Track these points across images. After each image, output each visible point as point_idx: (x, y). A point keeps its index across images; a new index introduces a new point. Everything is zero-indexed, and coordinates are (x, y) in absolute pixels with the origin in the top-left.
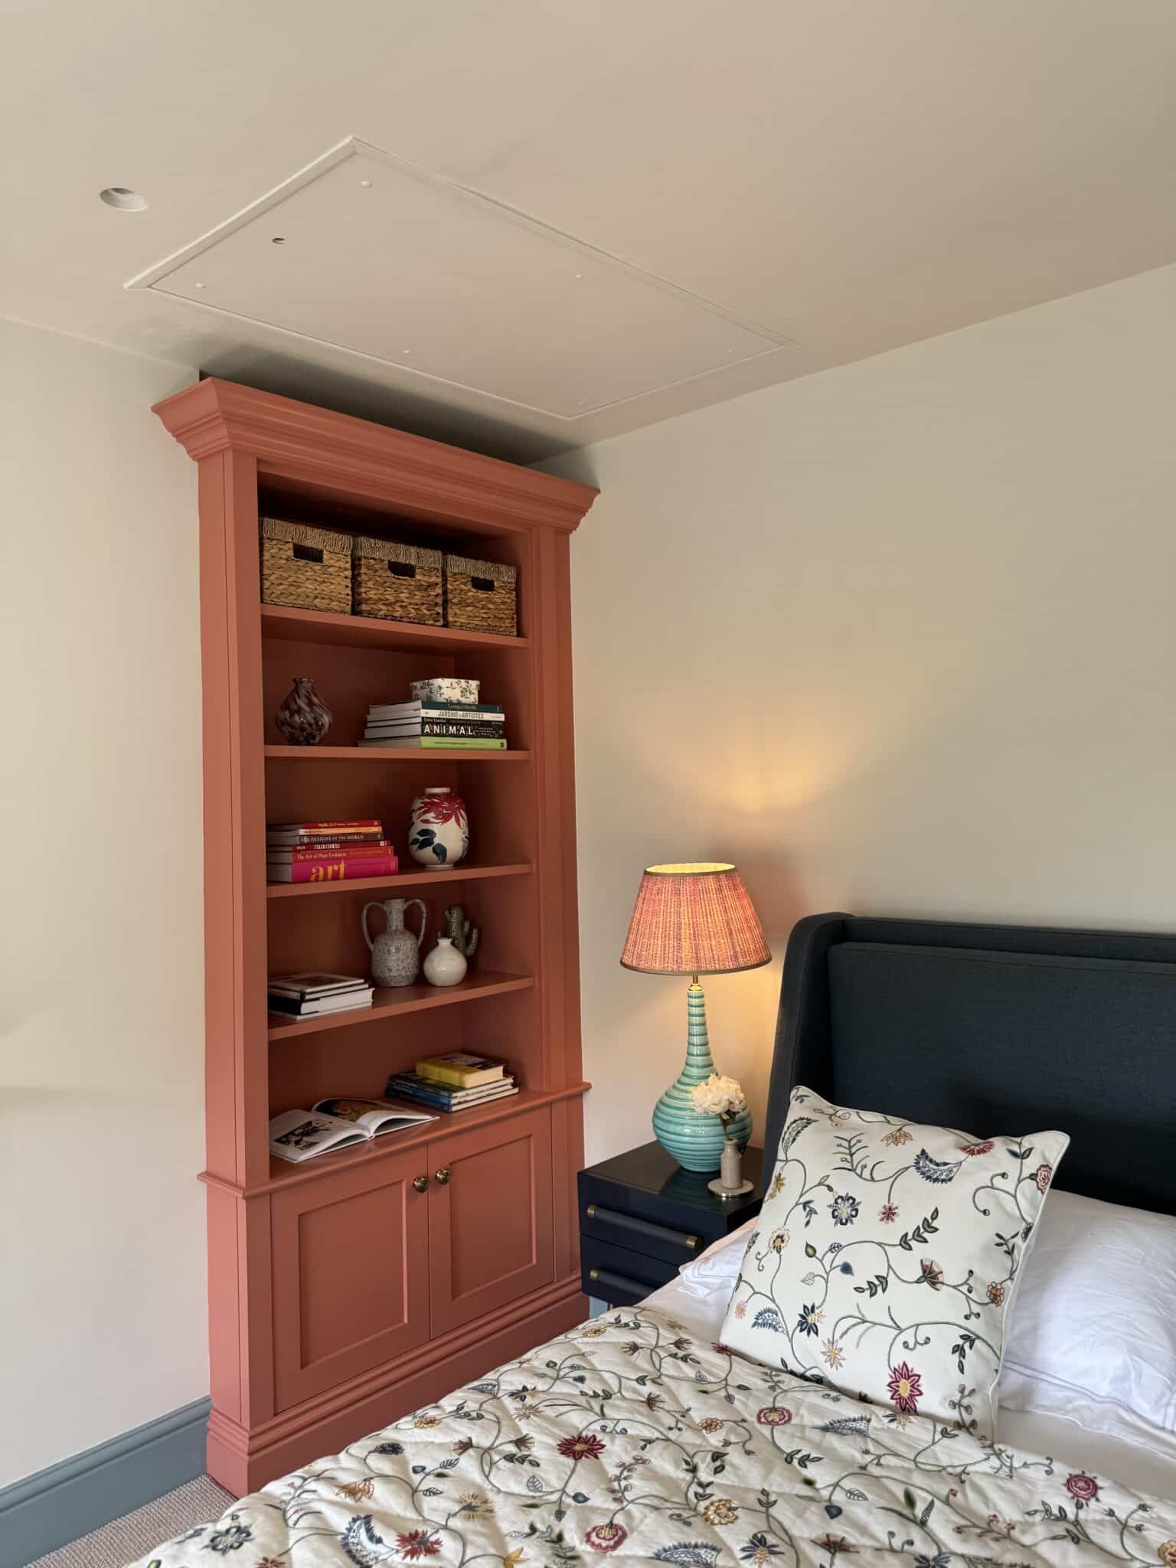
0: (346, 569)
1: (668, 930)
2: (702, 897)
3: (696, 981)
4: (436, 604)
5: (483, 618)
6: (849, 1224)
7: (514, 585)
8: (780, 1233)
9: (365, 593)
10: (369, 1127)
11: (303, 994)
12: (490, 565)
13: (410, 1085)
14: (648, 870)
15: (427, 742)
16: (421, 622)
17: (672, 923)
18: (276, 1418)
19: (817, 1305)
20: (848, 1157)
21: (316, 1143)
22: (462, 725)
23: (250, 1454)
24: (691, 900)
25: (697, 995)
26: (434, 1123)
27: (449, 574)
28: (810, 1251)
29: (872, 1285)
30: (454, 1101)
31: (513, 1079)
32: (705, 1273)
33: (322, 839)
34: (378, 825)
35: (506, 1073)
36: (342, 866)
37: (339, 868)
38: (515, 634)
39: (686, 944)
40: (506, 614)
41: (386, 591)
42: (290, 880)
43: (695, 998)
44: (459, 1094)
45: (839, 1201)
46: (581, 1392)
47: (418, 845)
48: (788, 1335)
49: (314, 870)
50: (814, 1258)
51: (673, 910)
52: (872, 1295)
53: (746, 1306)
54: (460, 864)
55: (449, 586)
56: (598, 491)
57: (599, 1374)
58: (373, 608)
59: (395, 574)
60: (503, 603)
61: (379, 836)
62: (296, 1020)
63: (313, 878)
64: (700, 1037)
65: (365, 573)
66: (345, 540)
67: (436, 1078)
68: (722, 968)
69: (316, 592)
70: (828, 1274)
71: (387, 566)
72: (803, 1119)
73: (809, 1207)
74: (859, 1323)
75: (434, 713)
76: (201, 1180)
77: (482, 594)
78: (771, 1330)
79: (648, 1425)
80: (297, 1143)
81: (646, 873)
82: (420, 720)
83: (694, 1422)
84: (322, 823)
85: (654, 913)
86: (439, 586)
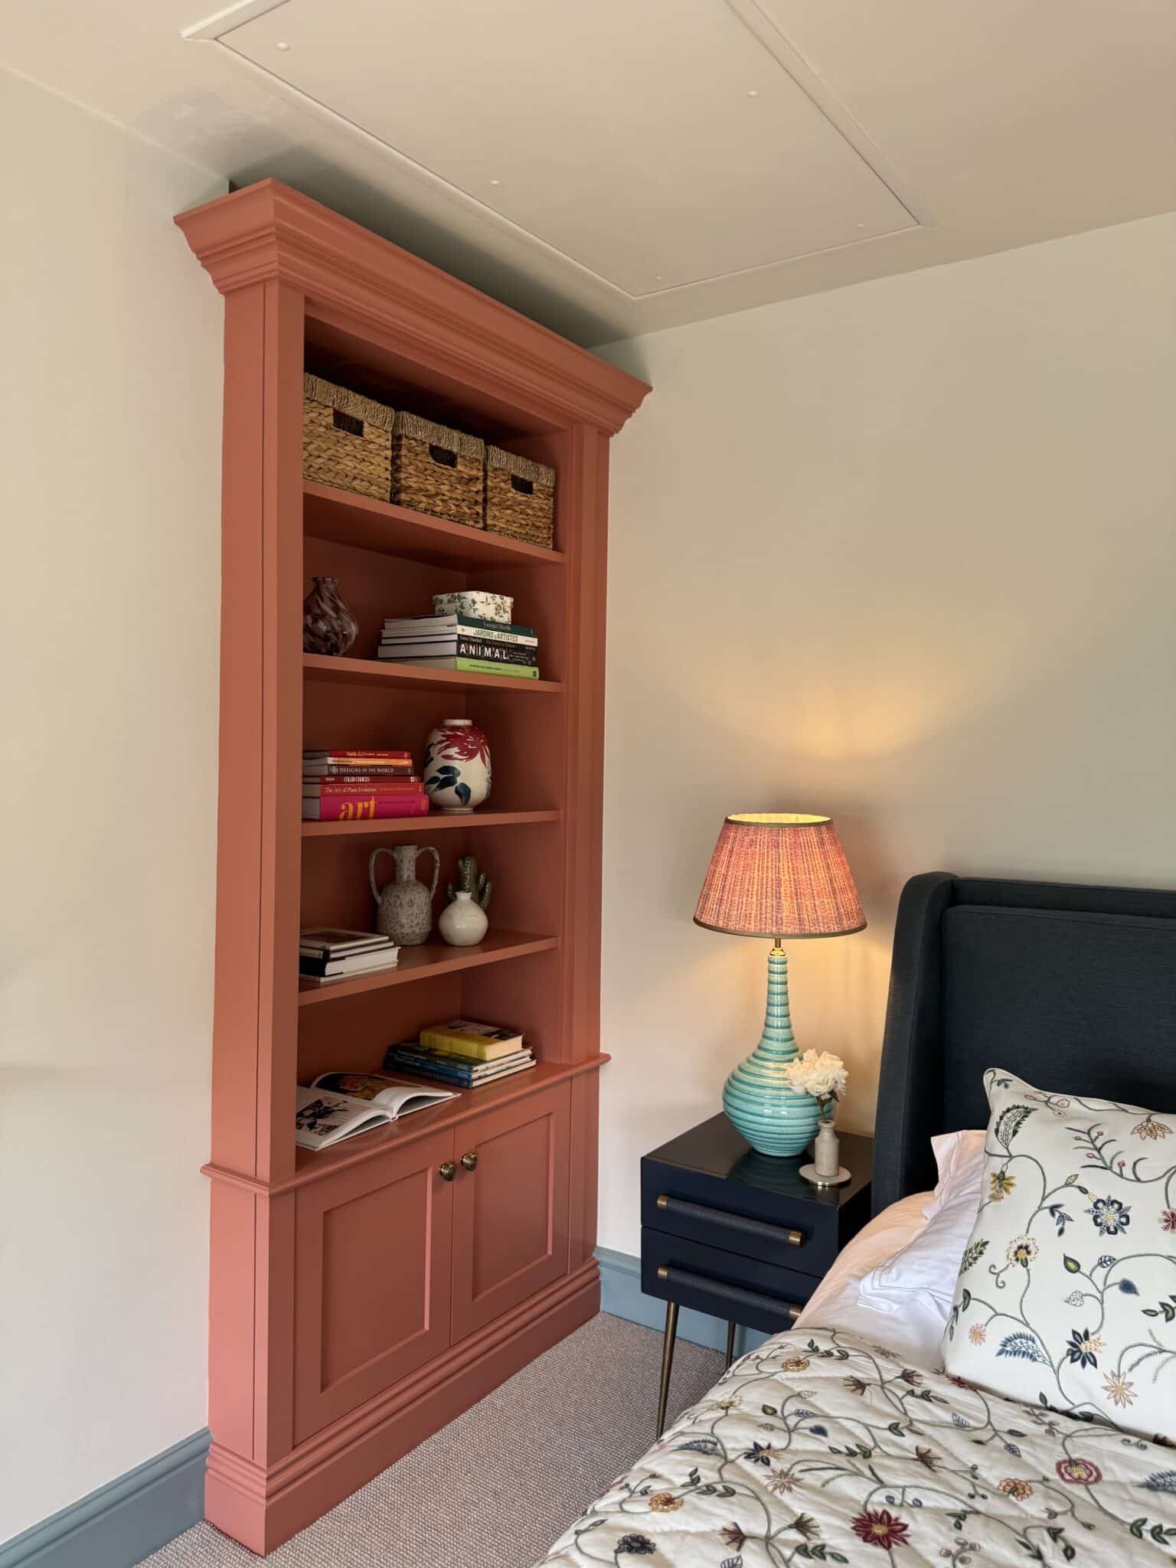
0: (387, 449)
1: (765, 887)
2: (803, 851)
3: (778, 944)
4: (476, 502)
5: (521, 525)
6: (1119, 1232)
7: (552, 490)
8: (1024, 1242)
9: (405, 479)
10: (391, 1105)
11: (327, 953)
12: (531, 464)
13: (416, 1056)
14: (730, 818)
15: (463, 664)
16: (460, 519)
17: (770, 879)
18: (294, 1451)
19: (1091, 1331)
20: (1095, 1153)
21: (336, 1127)
22: (498, 647)
23: (269, 1497)
24: (791, 854)
25: (779, 961)
26: (455, 1100)
27: (489, 468)
28: (1072, 1265)
29: (1167, 1308)
30: (474, 1076)
31: (532, 1050)
32: (887, 1285)
33: (351, 770)
34: (408, 758)
35: (525, 1045)
36: (372, 803)
37: (369, 805)
38: (551, 546)
39: (786, 904)
40: (543, 523)
41: (427, 479)
42: (318, 818)
43: (778, 964)
44: (480, 1067)
45: (1100, 1205)
46: (831, 1448)
47: (437, 784)
48: (1052, 1366)
49: (343, 807)
50: (1078, 1274)
51: (770, 864)
52: (1168, 1319)
53: (985, 1330)
54: (480, 808)
55: (489, 483)
56: (649, 389)
57: (837, 1423)
58: (412, 499)
59: (436, 460)
60: (542, 510)
61: (409, 771)
62: (319, 982)
63: (342, 815)
64: (782, 1007)
65: (405, 455)
66: (388, 412)
67: (447, 1048)
68: (827, 931)
69: (355, 471)
70: (1102, 1293)
71: (428, 450)
72: (1018, 1107)
73: (1059, 1212)
74: (1154, 1353)
75: (470, 631)
76: (205, 1174)
77: (522, 496)
78: (1027, 1360)
79: (944, 1493)
80: (311, 1126)
81: (728, 821)
82: (455, 637)
83: (991, 1485)
84: (351, 751)
85: (746, 867)
86: (479, 481)
